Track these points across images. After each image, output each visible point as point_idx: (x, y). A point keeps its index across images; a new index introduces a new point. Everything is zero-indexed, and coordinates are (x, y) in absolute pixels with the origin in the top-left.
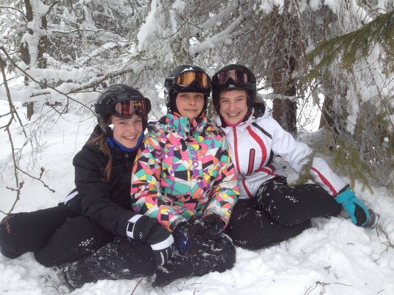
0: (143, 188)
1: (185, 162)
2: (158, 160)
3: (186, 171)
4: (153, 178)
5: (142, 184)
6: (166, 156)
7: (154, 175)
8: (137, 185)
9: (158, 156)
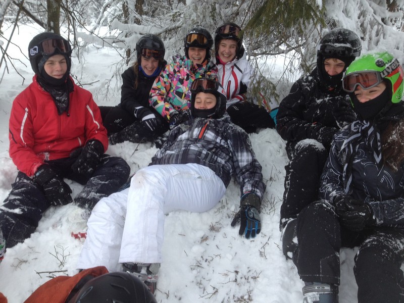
0: (157, 91)
1: (184, 87)
2: (170, 80)
3: (183, 93)
4: (164, 89)
5: (157, 90)
6: (175, 79)
7: (165, 87)
8: (155, 89)
9: (170, 78)
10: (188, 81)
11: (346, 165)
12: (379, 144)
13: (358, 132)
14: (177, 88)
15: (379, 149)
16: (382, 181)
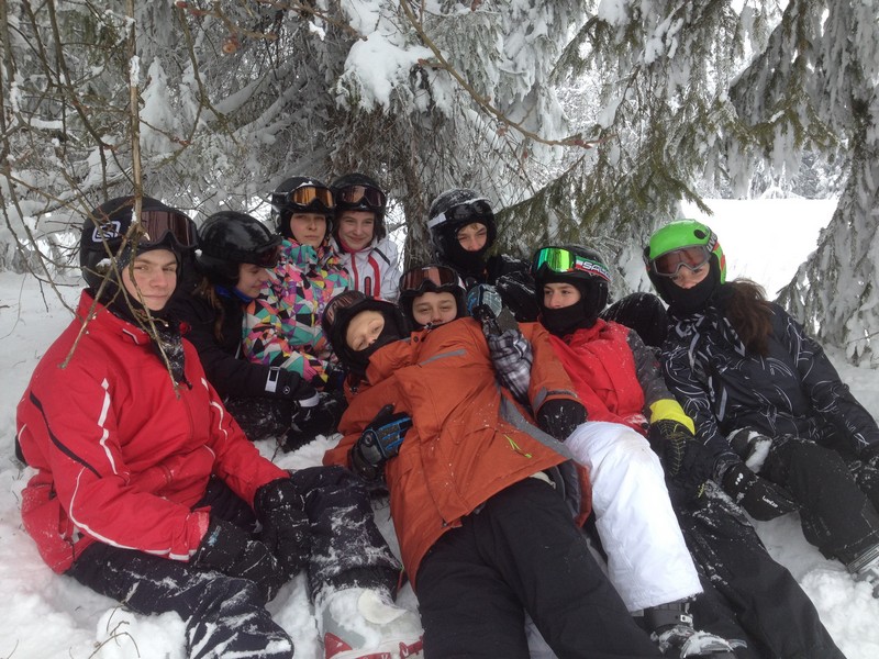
1: (309, 302)
3: (310, 315)
4: (278, 319)
5: (267, 327)
6: (287, 294)
8: (261, 329)
9: (278, 293)
10: (311, 288)
11: (710, 378)
12: (733, 331)
13: (694, 334)
14: (298, 307)
15: (736, 337)
16: (773, 373)
